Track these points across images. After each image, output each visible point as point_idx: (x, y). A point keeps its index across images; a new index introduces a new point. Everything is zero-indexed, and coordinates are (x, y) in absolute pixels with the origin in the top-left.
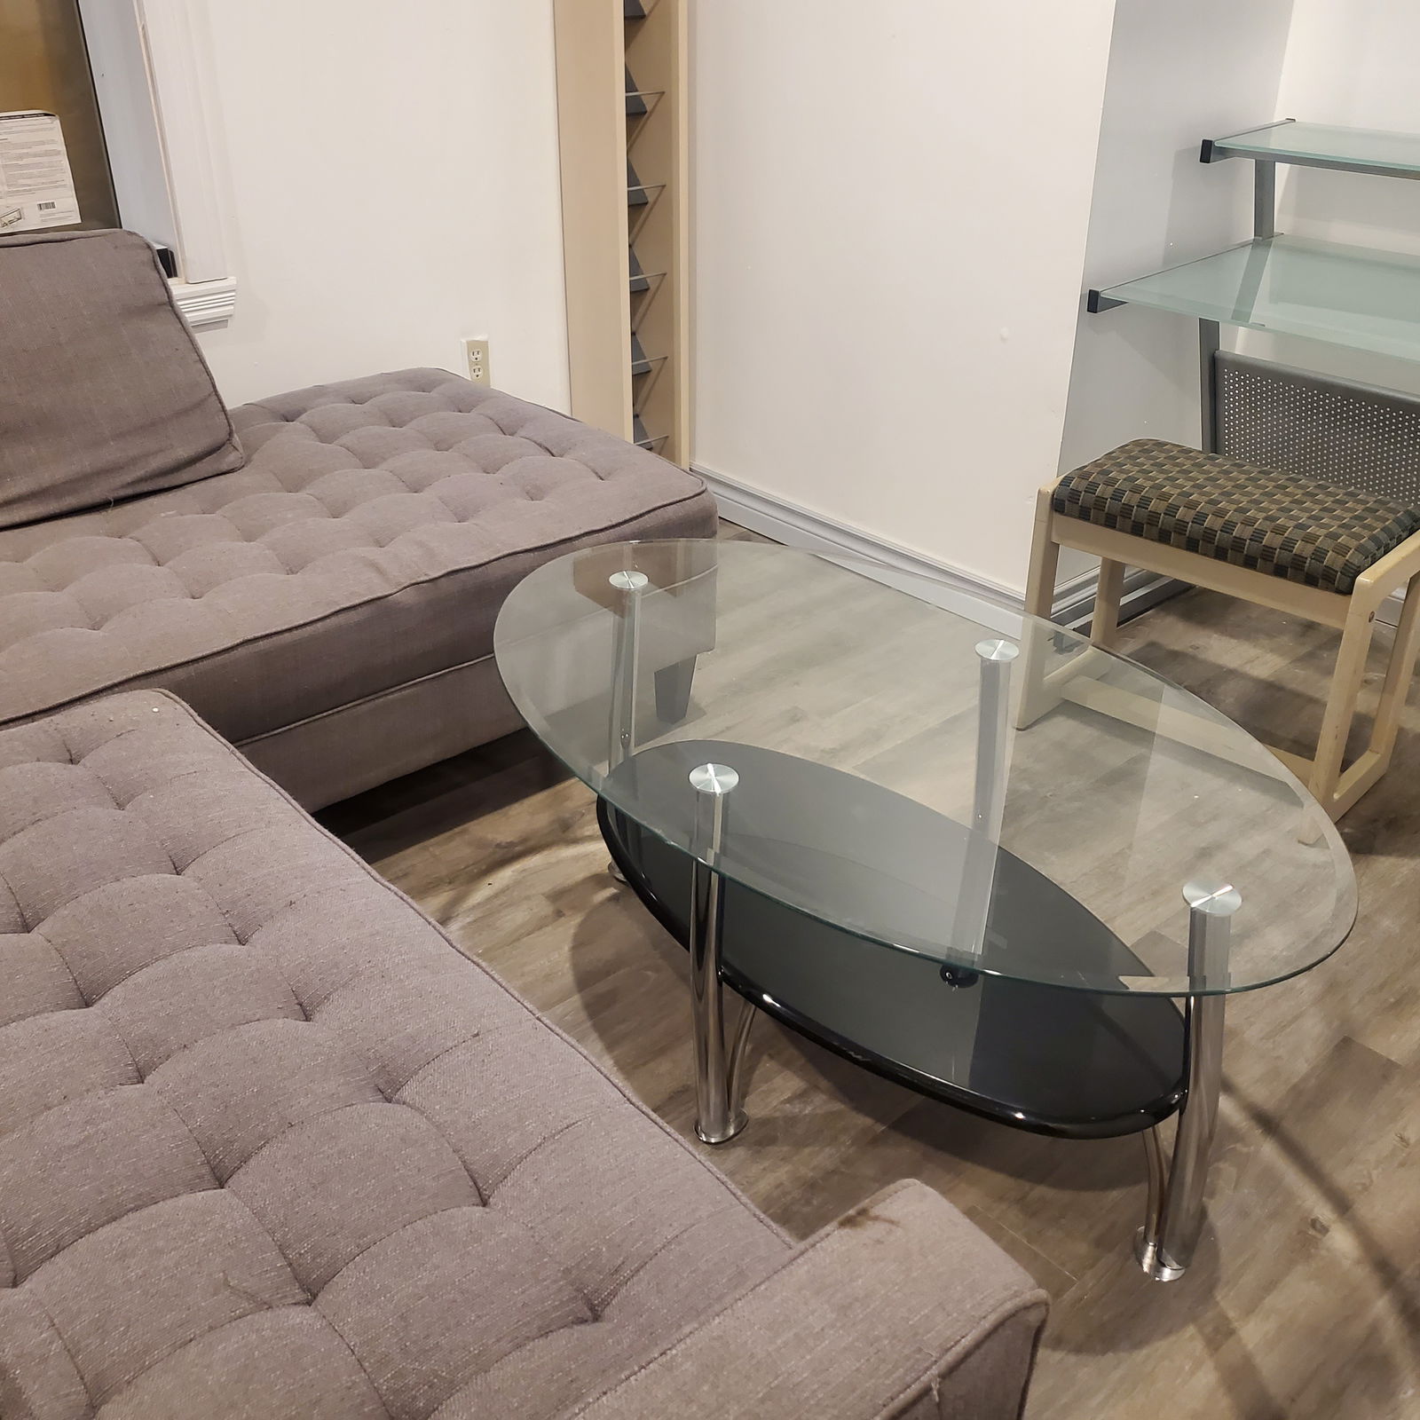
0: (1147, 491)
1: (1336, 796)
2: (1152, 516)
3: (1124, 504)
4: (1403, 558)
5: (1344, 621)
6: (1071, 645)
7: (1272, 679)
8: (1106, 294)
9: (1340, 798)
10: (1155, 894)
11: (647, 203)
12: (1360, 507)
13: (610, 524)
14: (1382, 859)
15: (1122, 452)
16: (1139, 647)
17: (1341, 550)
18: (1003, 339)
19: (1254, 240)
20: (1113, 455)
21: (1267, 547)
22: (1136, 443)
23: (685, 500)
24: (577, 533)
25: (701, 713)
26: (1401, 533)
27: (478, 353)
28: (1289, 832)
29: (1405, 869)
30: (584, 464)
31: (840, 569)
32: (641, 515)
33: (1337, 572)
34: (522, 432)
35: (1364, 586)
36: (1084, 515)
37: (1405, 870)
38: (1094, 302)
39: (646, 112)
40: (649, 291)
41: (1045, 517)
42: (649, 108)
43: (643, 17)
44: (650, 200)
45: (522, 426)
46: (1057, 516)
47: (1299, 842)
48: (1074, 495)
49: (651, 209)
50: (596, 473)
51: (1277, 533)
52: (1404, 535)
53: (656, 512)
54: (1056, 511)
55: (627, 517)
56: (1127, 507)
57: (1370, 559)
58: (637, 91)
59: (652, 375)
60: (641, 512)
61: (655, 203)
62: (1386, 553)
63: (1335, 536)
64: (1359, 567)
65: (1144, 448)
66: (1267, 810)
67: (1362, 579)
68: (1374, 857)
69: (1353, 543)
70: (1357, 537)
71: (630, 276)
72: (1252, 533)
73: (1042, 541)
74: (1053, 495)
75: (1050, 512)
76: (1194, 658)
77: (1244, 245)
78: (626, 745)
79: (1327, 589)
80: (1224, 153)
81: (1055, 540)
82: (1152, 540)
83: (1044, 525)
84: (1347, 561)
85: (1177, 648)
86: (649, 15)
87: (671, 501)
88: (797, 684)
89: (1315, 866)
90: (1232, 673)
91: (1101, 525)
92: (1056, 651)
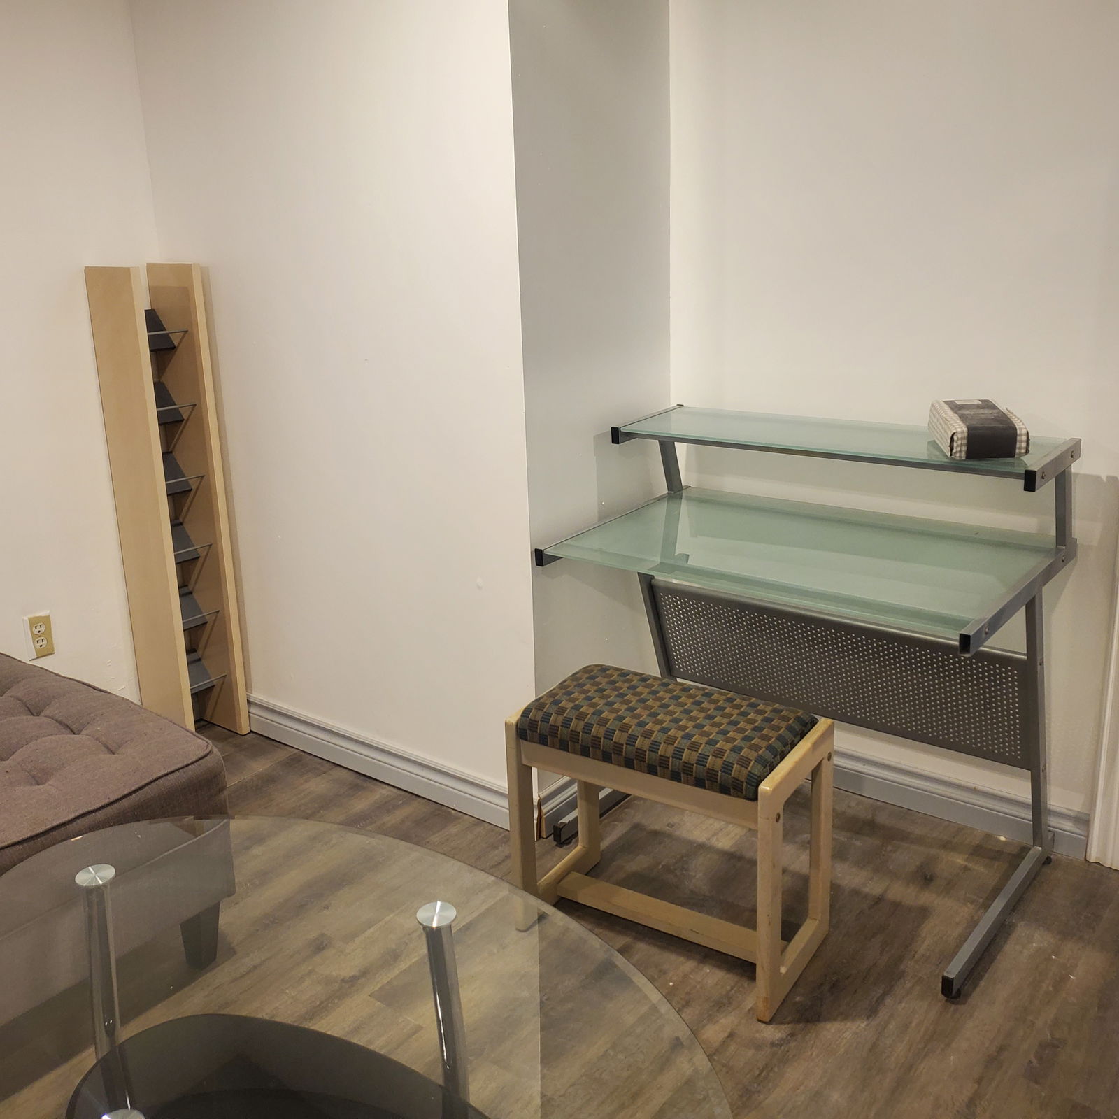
0: (589, 719)
1: (783, 970)
2: (595, 740)
3: (572, 731)
4: (796, 762)
5: (756, 822)
6: (569, 838)
7: (733, 850)
8: (549, 552)
9: (787, 972)
10: (634, 1097)
11: (191, 490)
12: (760, 717)
13: (107, 801)
14: (829, 1025)
15: (572, 680)
16: (627, 829)
17: (744, 762)
18: (479, 588)
19: (668, 493)
20: (565, 684)
21: (686, 763)
22: (586, 670)
23: (187, 766)
24: (71, 817)
25: (232, 952)
26: (794, 739)
27: (41, 630)
28: (749, 1010)
29: (848, 1033)
30: (97, 739)
31: (378, 783)
32: (140, 788)
33: (742, 782)
34: (47, 712)
35: (765, 793)
36: (543, 741)
37: (848, 1035)
38: (540, 558)
39: (183, 420)
40: (200, 559)
41: (513, 744)
42: (185, 417)
43: (174, 348)
44: (194, 487)
45: (48, 705)
46: (523, 742)
47: (759, 1021)
48: (533, 724)
49: (195, 495)
50: (108, 748)
51: (693, 751)
52: (796, 740)
53: (157, 782)
54: (522, 738)
55: (126, 792)
56: (574, 733)
57: (768, 768)
58: (175, 404)
59: (209, 626)
60: (141, 785)
61: (197, 489)
62: (782, 759)
63: (737, 750)
64: (759, 777)
65: (593, 675)
66: (732, 989)
67: (765, 787)
68: (822, 1024)
69: (753, 755)
70: (757, 748)
71: (175, 551)
72: (672, 751)
73: (514, 764)
74: (517, 725)
75: (517, 738)
76: (669, 836)
77: (660, 499)
78: (111, 1032)
79: (738, 797)
80: (629, 436)
81: (525, 762)
82: (598, 760)
83: (514, 752)
84: (750, 772)
85: (656, 827)
86: (178, 346)
87: (173, 769)
88: (326, 907)
89: (773, 1044)
90: (702, 847)
91: (557, 748)
92: (557, 845)
